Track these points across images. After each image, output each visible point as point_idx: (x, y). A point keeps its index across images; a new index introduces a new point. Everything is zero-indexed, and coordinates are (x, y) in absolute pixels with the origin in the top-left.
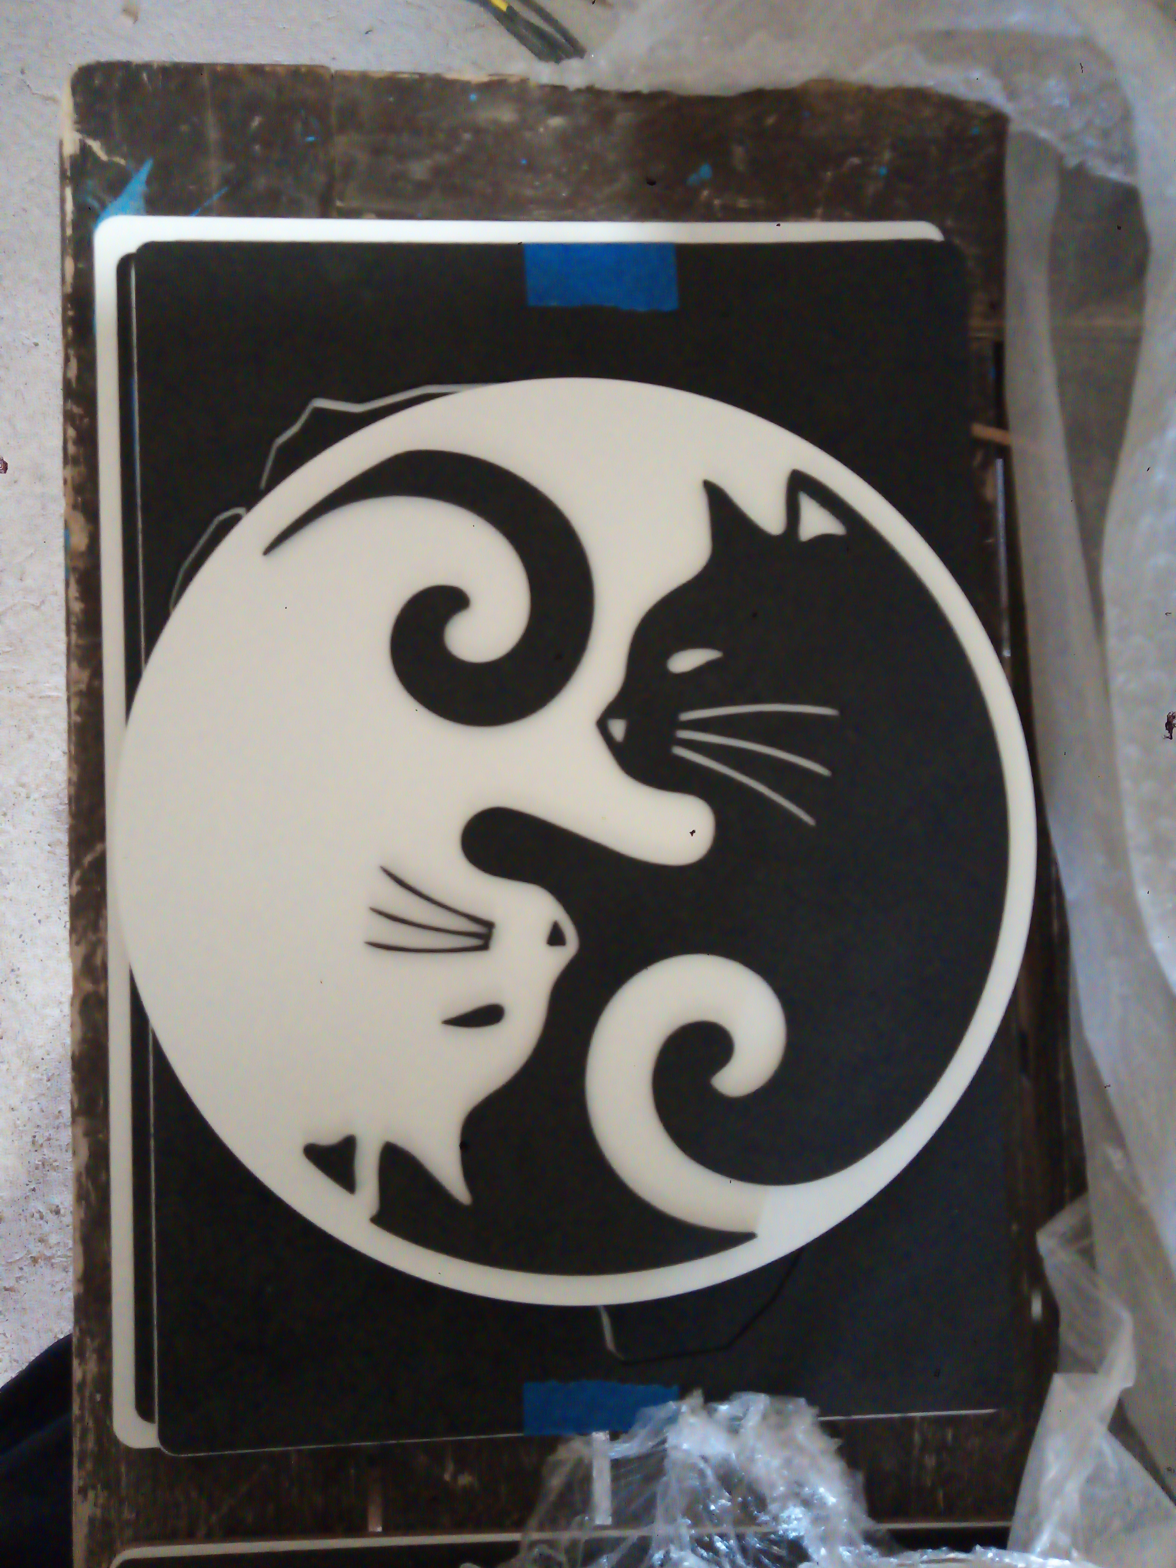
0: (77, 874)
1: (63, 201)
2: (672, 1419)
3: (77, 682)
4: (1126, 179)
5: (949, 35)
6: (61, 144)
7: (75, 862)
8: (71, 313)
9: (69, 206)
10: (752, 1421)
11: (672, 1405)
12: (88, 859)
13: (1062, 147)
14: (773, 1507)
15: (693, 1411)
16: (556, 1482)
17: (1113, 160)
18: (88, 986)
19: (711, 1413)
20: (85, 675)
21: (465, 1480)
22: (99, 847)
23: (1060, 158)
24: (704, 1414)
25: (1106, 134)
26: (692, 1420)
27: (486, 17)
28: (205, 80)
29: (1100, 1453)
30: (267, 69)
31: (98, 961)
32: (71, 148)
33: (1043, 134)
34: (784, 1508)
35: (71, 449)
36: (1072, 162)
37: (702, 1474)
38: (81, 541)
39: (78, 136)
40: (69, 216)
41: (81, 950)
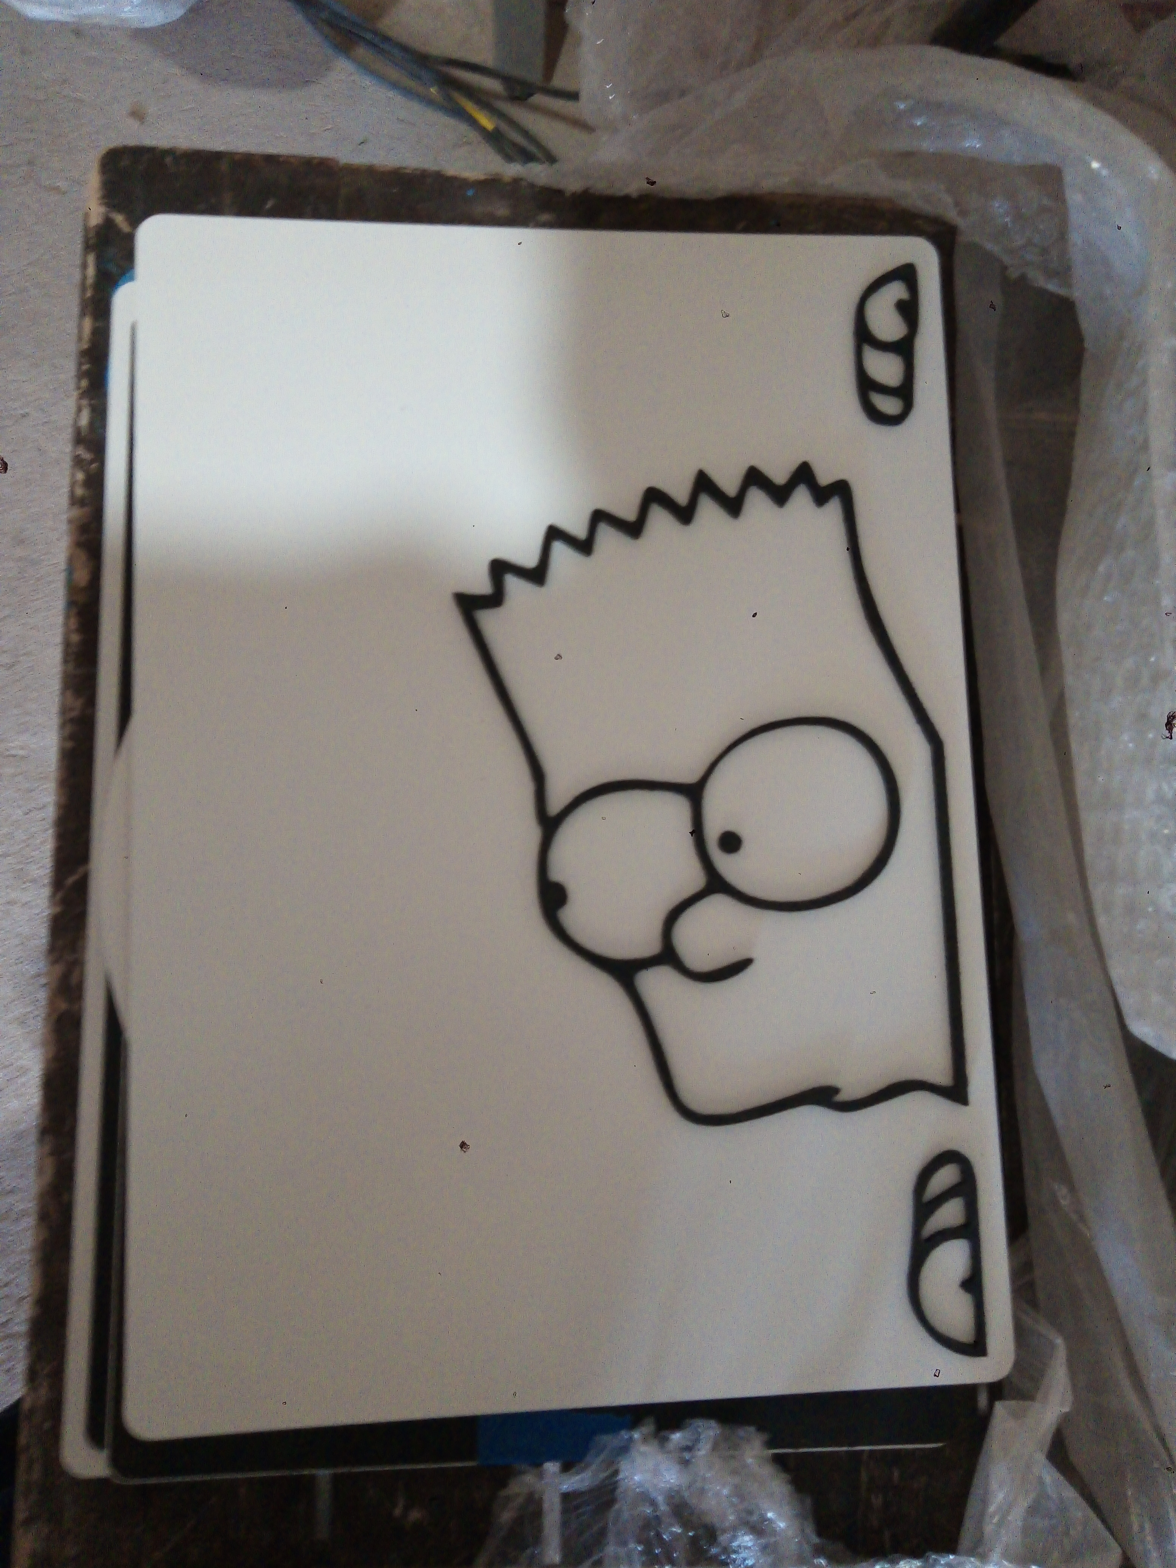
0: (59, 896)
1: (84, 266)
2: (625, 1449)
3: (71, 709)
4: (1062, 292)
5: (907, 155)
6: (86, 216)
7: (58, 883)
8: (85, 367)
9: (91, 271)
10: (703, 1450)
11: (624, 1434)
12: (70, 880)
13: (1007, 260)
14: (723, 1538)
15: (645, 1440)
16: (506, 1516)
17: (1051, 274)
18: (63, 1006)
19: (663, 1441)
20: (79, 703)
21: (415, 1515)
22: (81, 870)
23: (1005, 268)
24: (655, 1443)
25: (1045, 251)
26: (643, 1448)
27: (473, 135)
28: (224, 167)
29: (1041, 1481)
30: (281, 159)
31: (74, 980)
32: (96, 219)
33: (989, 246)
34: (734, 1537)
35: (80, 492)
36: (1014, 274)
37: (653, 1503)
38: (82, 577)
39: (102, 209)
40: (90, 281)
41: (59, 969)
